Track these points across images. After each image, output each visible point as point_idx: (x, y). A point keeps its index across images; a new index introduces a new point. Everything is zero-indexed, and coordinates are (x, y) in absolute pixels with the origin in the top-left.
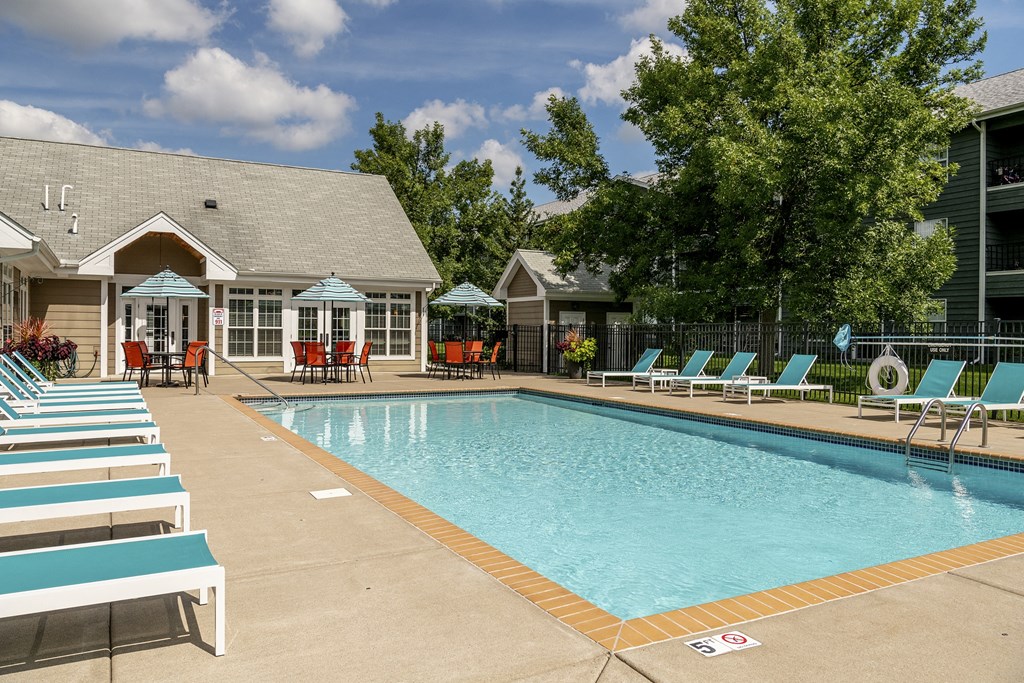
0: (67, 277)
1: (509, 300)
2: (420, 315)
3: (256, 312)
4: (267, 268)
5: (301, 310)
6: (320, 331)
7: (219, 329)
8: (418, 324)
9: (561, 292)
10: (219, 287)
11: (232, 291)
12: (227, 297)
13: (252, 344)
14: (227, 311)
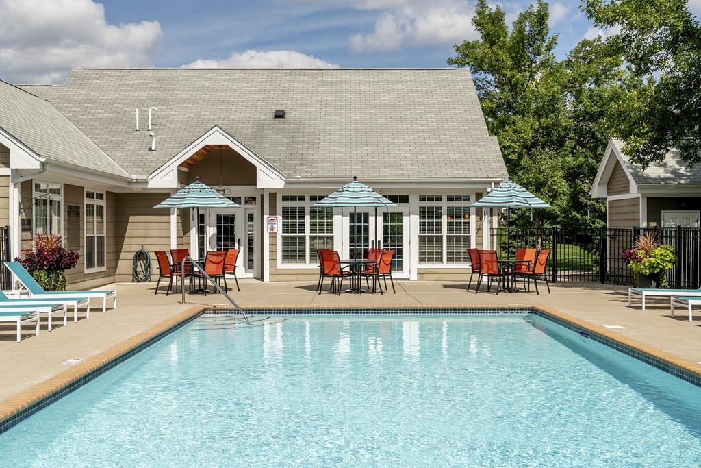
0: (141, 191)
1: (610, 198)
2: (481, 219)
3: (308, 219)
4: (315, 175)
5: (352, 216)
6: (371, 237)
7: (273, 236)
8: (479, 229)
9: (663, 187)
10: (273, 195)
11: (285, 199)
12: (280, 204)
13: (304, 251)
14: (280, 218)
